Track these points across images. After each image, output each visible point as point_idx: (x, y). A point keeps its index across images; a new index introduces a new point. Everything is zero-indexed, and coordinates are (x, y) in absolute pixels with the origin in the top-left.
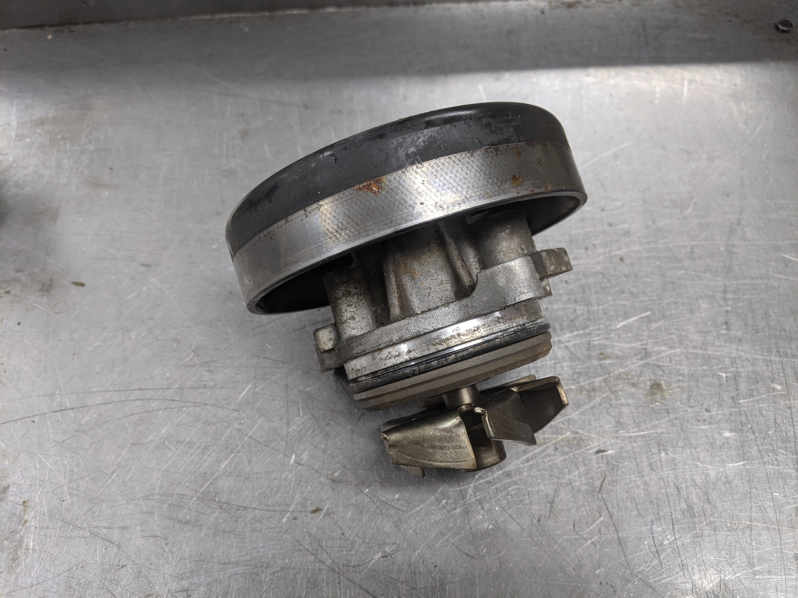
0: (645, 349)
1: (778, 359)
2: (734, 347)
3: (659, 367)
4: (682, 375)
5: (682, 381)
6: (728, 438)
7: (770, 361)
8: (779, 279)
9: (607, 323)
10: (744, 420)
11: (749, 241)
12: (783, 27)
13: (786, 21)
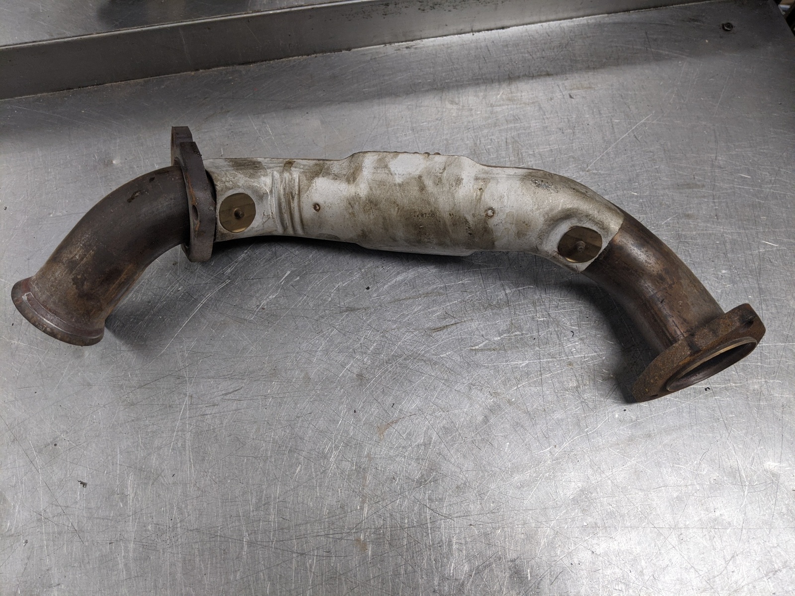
0: (678, 234)
1: (743, 231)
2: (721, 227)
3: (686, 242)
4: (698, 245)
5: (699, 248)
6: (724, 273)
7: (740, 233)
8: (740, 188)
9: (657, 223)
10: (731, 264)
11: (722, 168)
12: (727, 27)
13: (729, 23)
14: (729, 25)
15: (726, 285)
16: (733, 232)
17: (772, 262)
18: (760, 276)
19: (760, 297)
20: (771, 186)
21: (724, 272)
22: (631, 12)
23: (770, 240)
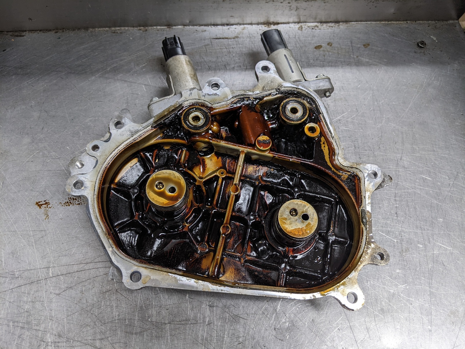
1: (420, 231)
2: (400, 225)
6: (398, 273)
7: (417, 233)
8: (421, 189)
10: (406, 264)
12: (421, 45)
13: (422, 41)
14: (423, 43)
15: (399, 285)
16: (411, 232)
17: (444, 265)
18: (432, 279)
19: (431, 301)
20: (449, 189)
21: (398, 271)
22: (340, 23)
23: (444, 243)
